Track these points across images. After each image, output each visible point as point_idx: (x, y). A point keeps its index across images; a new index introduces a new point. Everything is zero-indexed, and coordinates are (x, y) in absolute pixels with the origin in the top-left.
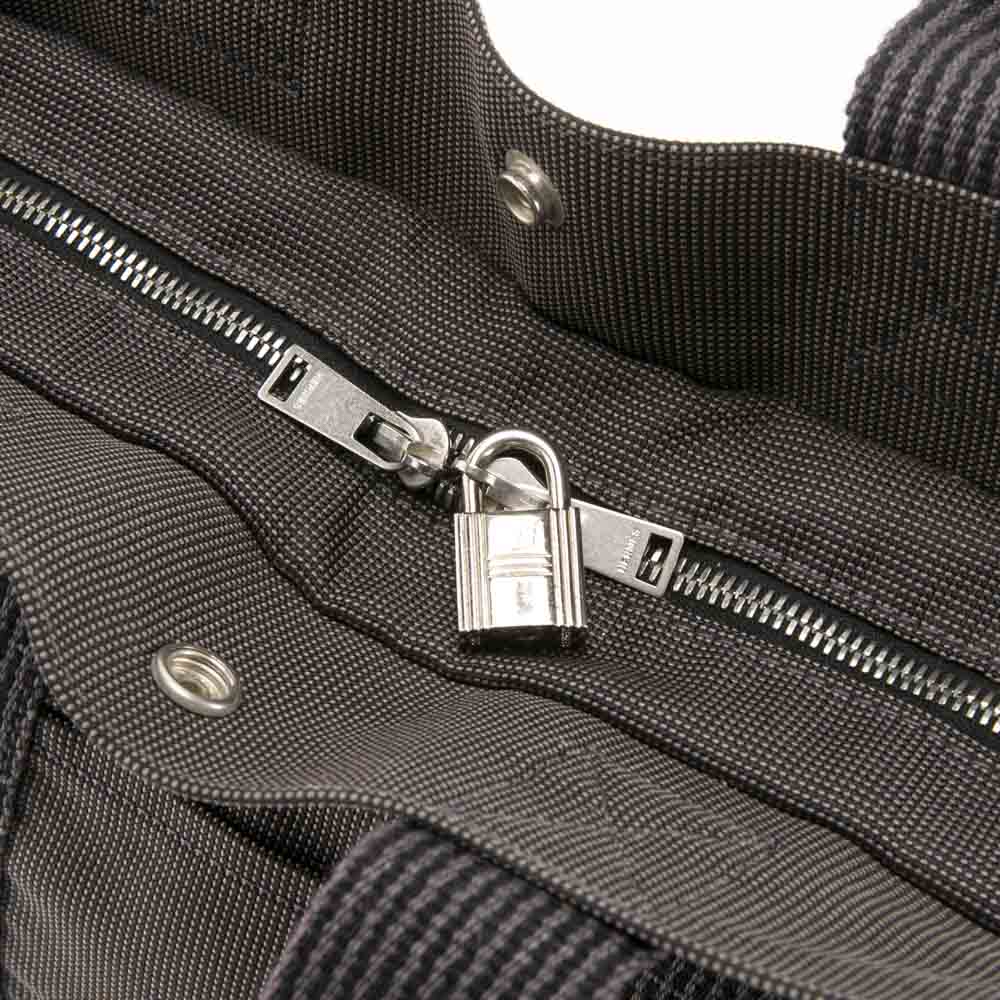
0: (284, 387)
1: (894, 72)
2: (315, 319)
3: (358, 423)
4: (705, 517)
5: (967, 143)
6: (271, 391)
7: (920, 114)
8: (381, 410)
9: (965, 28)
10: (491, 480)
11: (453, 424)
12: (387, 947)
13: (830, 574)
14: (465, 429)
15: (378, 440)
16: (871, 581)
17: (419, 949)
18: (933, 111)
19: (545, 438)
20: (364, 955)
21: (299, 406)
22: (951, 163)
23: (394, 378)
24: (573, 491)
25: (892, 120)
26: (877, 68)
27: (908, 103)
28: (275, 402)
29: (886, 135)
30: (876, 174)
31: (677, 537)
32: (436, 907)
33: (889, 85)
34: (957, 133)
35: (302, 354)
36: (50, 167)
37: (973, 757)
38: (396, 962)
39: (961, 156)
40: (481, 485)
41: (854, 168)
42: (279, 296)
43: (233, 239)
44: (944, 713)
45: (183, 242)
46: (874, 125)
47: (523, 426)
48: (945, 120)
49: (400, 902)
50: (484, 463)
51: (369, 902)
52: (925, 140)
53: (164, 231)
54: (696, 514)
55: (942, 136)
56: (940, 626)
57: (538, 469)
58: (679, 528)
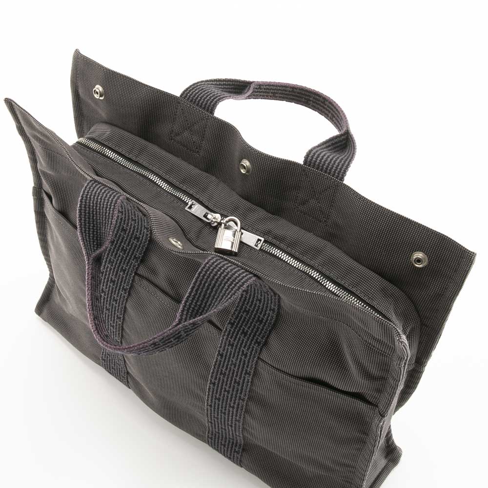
0: (190, 207)
1: (313, 152)
2: (198, 197)
3: (204, 214)
4: (266, 234)
5: (324, 165)
6: (188, 208)
7: (317, 159)
8: (208, 211)
9: (325, 150)
10: (227, 224)
11: (222, 215)
12: (214, 272)
13: (288, 247)
14: (223, 216)
15: (208, 217)
16: (295, 248)
17: (219, 273)
18: (319, 159)
19: (238, 219)
20: (210, 274)
21: (193, 211)
22: (320, 168)
23: (212, 207)
24: (242, 228)
25: (312, 160)
26: (310, 151)
27: (315, 157)
28: (188, 210)
29: (310, 162)
30: (308, 168)
31: (263, 239)
32: (222, 267)
33: (312, 154)
34: (322, 163)
35: (194, 202)
36: (150, 167)
37: (310, 281)
38: (215, 275)
39: (322, 167)
40: (225, 225)
41: (304, 167)
42: (191, 192)
43: (183, 181)
44: (305, 273)
45: (174, 181)
46: (309, 160)
47: (235, 216)
48: (321, 161)
49: (216, 266)
50: (227, 222)
51: (211, 266)
52: (317, 163)
53: (171, 180)
54: (264, 234)
55: (320, 163)
56: (306, 257)
57: (236, 224)
58: (263, 237)
